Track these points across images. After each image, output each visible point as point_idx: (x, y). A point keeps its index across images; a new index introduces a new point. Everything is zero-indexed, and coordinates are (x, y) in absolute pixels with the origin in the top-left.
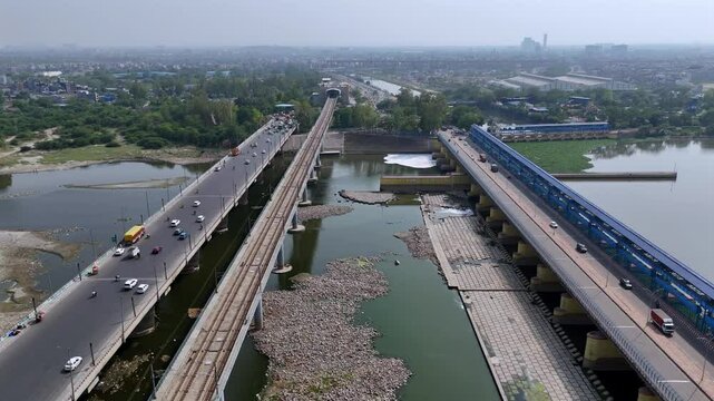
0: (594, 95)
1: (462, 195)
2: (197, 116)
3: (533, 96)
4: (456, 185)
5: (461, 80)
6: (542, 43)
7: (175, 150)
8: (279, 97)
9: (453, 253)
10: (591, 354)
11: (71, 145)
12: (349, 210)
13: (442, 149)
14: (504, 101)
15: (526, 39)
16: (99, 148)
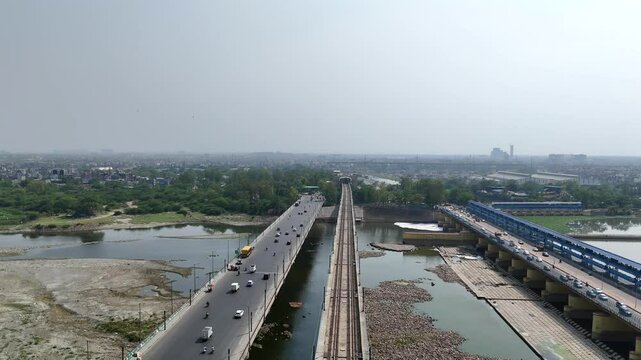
0: (565, 186)
1: (471, 248)
2: (247, 192)
3: (512, 186)
4: (464, 241)
5: (446, 176)
6: (509, 153)
7: (230, 217)
8: (303, 182)
9: (475, 279)
10: (597, 328)
11: (151, 212)
12: (383, 254)
13: (446, 219)
14: (489, 190)
15: (495, 149)
16: (172, 215)
